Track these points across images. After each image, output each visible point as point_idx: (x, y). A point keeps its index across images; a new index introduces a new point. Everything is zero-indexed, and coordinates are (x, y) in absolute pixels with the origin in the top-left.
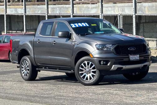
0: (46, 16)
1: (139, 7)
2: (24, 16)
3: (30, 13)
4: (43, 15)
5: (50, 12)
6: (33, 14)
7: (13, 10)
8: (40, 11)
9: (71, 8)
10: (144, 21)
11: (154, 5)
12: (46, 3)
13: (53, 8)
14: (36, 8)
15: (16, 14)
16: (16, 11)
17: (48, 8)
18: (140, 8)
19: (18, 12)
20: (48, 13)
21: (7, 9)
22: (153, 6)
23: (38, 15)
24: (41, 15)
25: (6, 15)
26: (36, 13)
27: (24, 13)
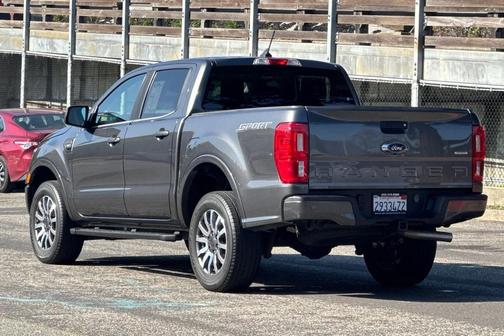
0: (122, 67)
1: (341, 56)
2: (70, 62)
3: (85, 53)
4: (115, 61)
5: (131, 56)
6: (91, 59)
7: (45, 41)
8: (108, 50)
9: (182, 47)
10: (375, 95)
11: (378, 53)
12: (124, 29)
13: (140, 43)
14: (98, 41)
15: (51, 56)
16: (52, 45)
17: (127, 43)
18: (344, 58)
19: (55, 49)
20: (127, 56)
21: (31, 39)
22: (374, 55)
23: (103, 60)
24: (109, 61)
25: (27, 56)
26: (100, 54)
27: (70, 54)
